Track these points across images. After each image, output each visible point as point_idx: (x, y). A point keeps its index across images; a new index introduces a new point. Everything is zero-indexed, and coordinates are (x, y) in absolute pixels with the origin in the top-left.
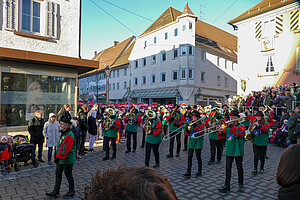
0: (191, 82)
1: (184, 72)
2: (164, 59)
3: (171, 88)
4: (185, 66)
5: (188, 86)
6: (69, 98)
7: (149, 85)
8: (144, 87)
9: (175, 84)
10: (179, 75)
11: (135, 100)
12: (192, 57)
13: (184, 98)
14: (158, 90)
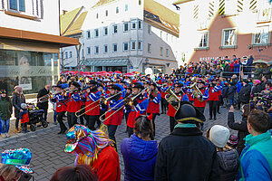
0: (141, 53)
1: (134, 44)
2: (116, 31)
3: (123, 58)
4: (135, 39)
5: (137, 56)
6: (53, 69)
7: (101, 55)
8: (97, 56)
9: (126, 54)
10: (130, 46)
11: (89, 67)
12: (141, 31)
13: (135, 66)
14: (110, 59)
